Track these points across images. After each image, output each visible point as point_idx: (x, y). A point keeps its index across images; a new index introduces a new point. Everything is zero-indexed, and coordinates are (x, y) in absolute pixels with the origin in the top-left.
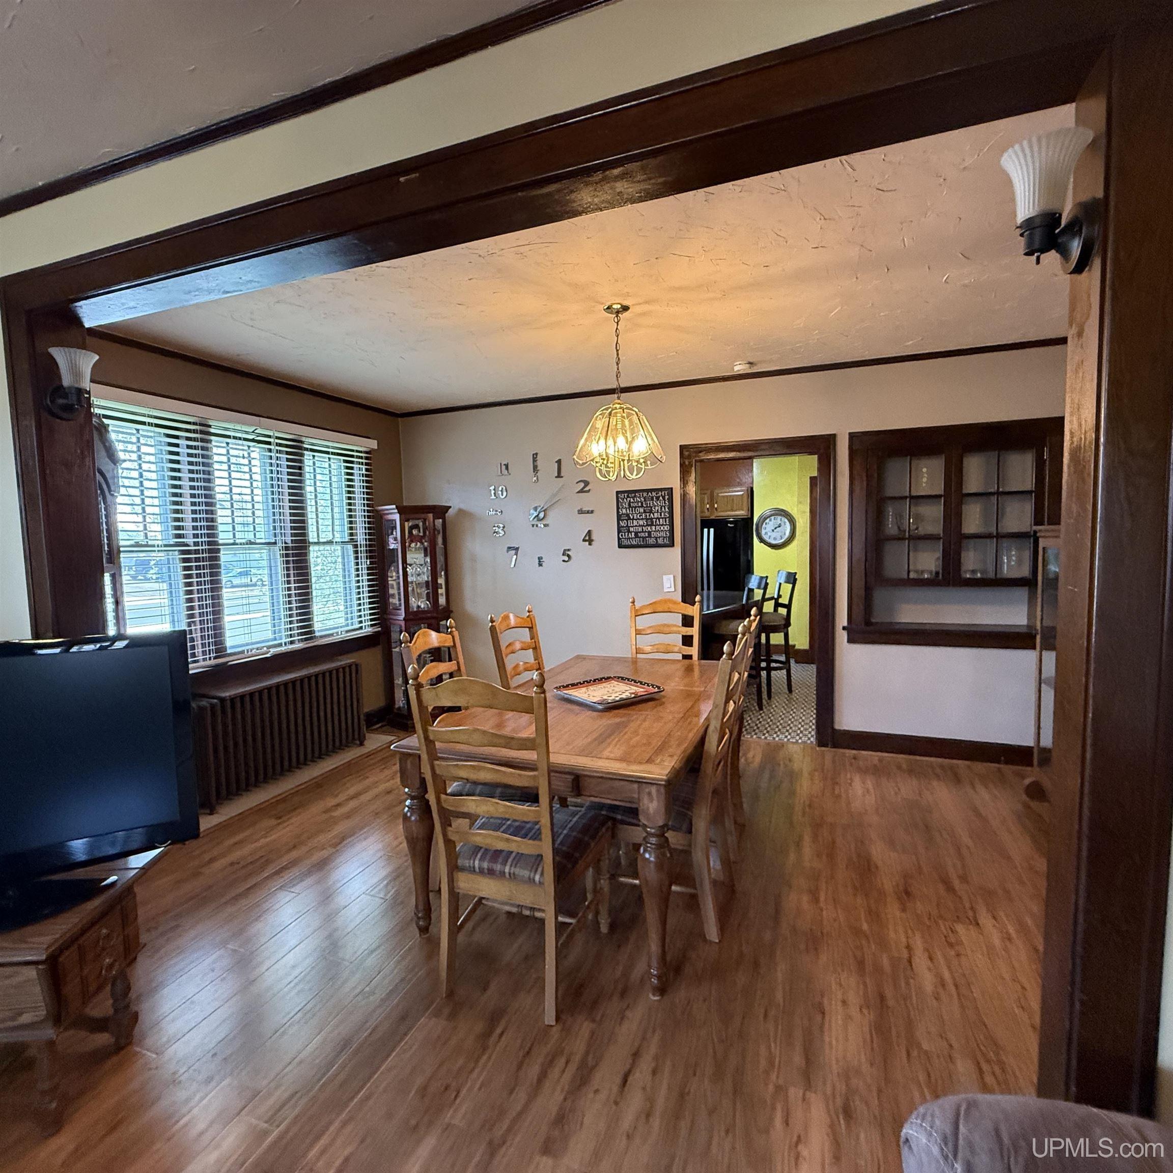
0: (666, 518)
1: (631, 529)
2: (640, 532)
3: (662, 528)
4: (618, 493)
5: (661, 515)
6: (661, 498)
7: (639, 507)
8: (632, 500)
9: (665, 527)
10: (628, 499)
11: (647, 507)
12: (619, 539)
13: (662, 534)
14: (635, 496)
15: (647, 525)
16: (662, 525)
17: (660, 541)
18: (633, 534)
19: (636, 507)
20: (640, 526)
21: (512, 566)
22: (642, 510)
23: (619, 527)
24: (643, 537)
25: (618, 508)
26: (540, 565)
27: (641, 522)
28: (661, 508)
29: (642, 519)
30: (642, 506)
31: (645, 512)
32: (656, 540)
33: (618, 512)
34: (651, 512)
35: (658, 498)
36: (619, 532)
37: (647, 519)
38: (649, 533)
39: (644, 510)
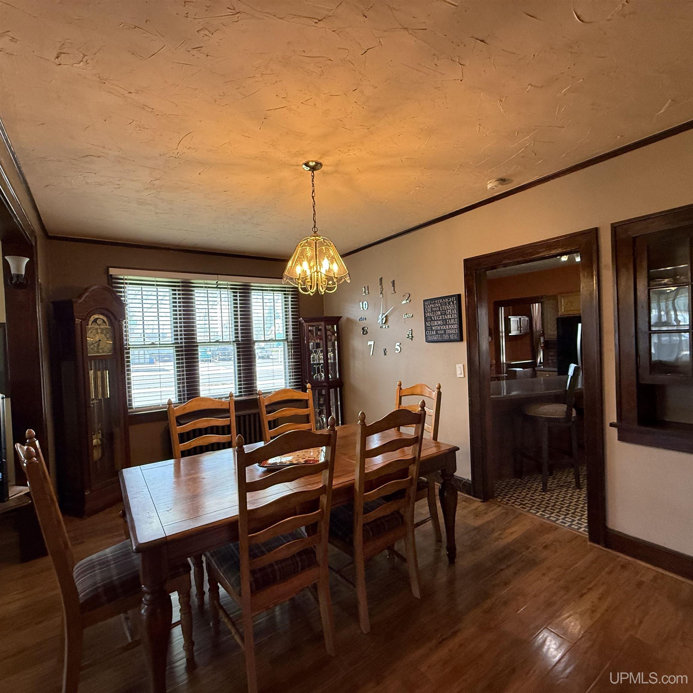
0: (455, 318)
1: (434, 328)
2: (439, 330)
3: (453, 327)
4: (424, 301)
5: (452, 316)
6: (451, 303)
7: (437, 311)
8: (433, 306)
9: (455, 326)
10: (431, 305)
11: (443, 310)
12: (426, 335)
13: (453, 331)
14: (435, 303)
15: (443, 325)
16: (453, 324)
17: (452, 338)
18: (434, 331)
19: (436, 311)
20: (438, 325)
21: (371, 354)
22: (439, 313)
23: (426, 327)
24: (441, 334)
25: (425, 313)
26: (385, 354)
27: (439, 323)
28: (452, 311)
29: (440, 320)
30: (439, 310)
31: (441, 315)
32: (449, 336)
33: (425, 315)
34: (445, 314)
35: (449, 303)
36: (426, 330)
37: (443, 320)
38: (445, 330)
39: (441, 313)
